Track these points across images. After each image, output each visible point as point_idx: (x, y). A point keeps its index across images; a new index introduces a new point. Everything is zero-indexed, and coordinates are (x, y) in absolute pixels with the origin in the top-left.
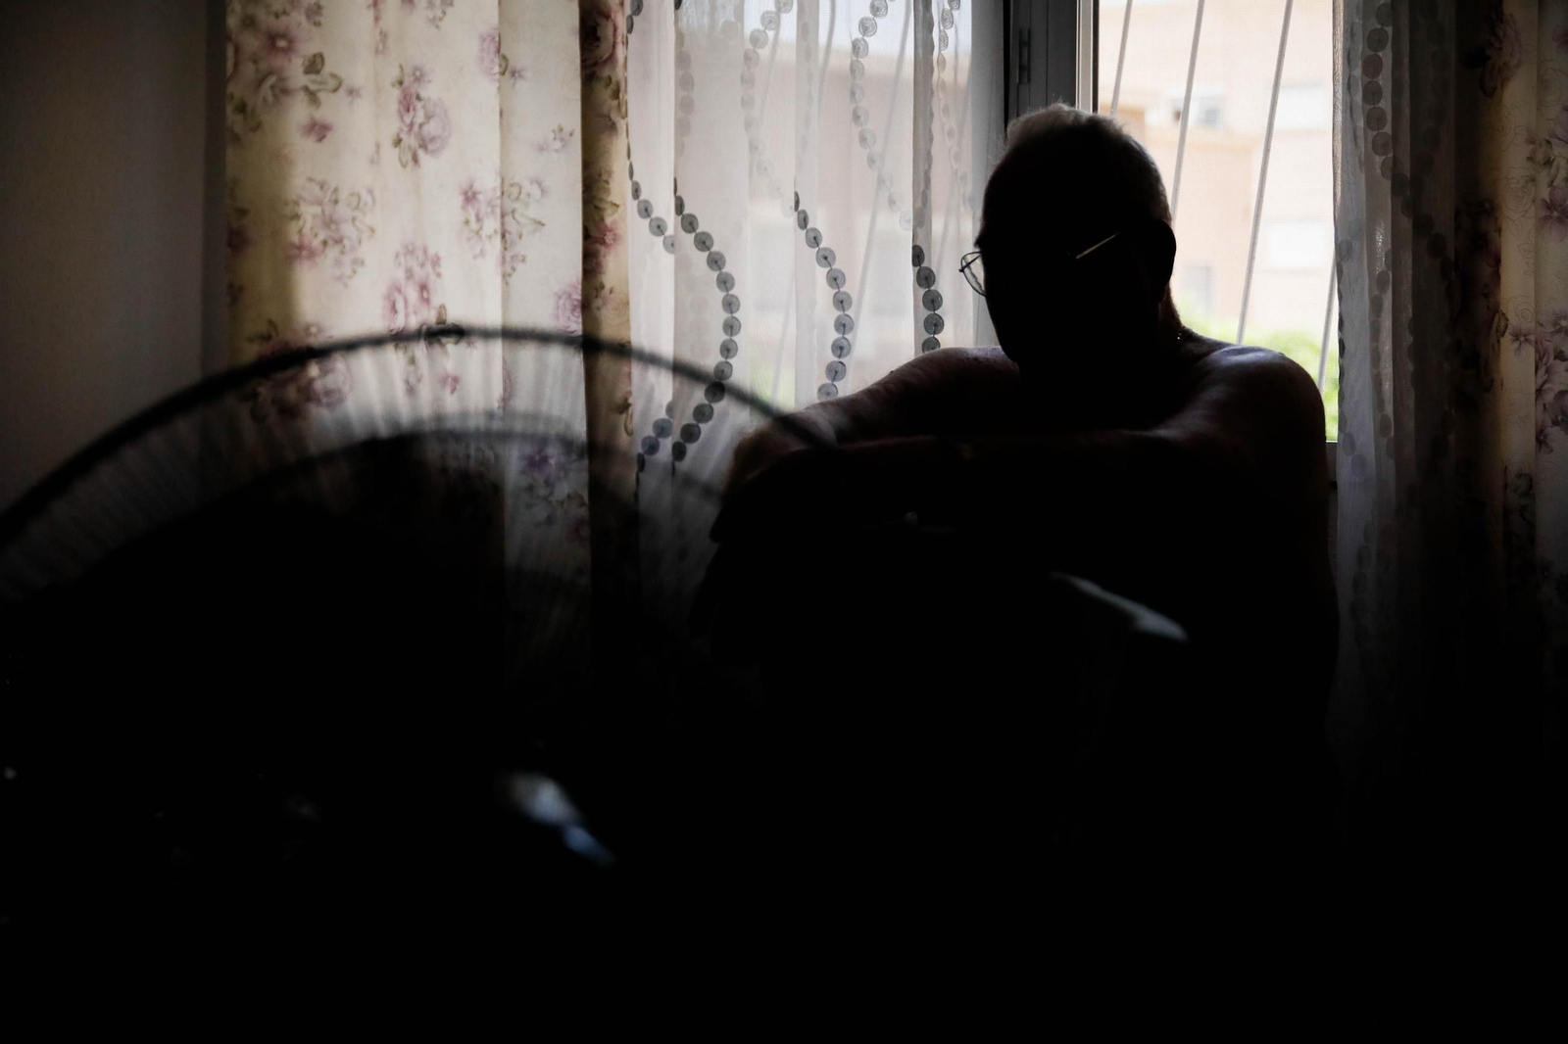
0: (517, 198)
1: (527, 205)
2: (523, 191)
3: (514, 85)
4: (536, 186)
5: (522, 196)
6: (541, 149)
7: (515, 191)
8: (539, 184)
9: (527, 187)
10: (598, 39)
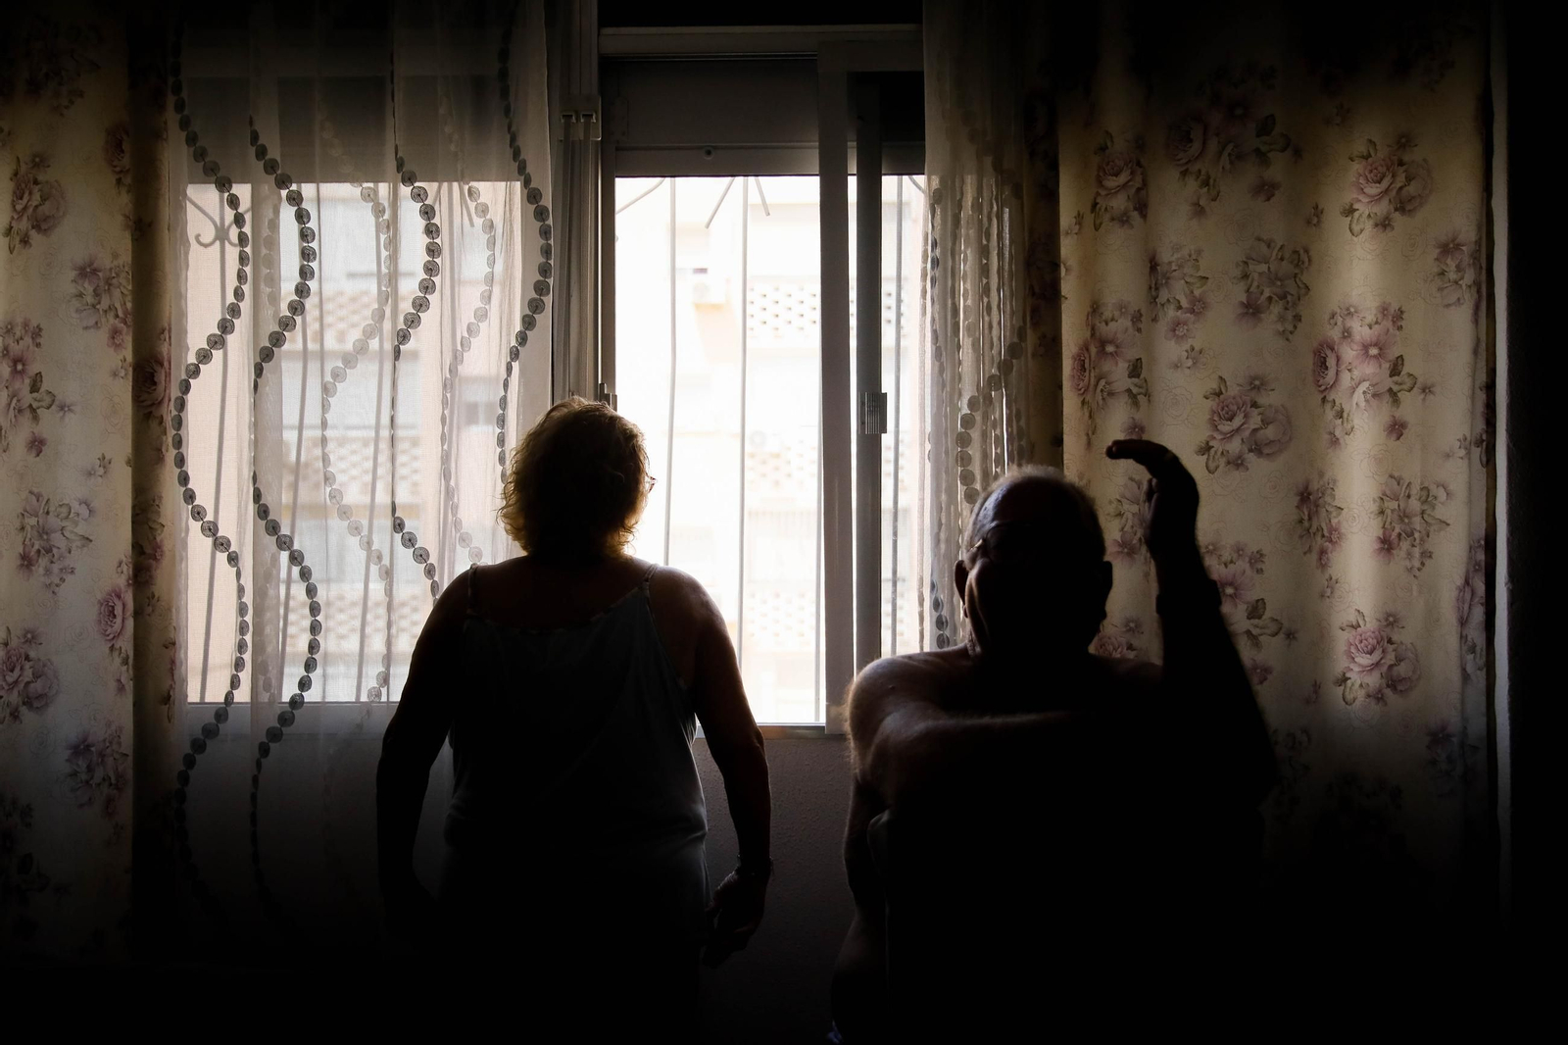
0: (67, 517)
1: (76, 524)
2: (73, 511)
3: (62, 418)
4: (84, 506)
5: (72, 515)
6: (90, 474)
7: (64, 510)
8: (88, 506)
9: (75, 506)
10: (155, 384)
